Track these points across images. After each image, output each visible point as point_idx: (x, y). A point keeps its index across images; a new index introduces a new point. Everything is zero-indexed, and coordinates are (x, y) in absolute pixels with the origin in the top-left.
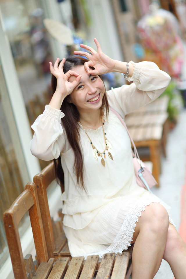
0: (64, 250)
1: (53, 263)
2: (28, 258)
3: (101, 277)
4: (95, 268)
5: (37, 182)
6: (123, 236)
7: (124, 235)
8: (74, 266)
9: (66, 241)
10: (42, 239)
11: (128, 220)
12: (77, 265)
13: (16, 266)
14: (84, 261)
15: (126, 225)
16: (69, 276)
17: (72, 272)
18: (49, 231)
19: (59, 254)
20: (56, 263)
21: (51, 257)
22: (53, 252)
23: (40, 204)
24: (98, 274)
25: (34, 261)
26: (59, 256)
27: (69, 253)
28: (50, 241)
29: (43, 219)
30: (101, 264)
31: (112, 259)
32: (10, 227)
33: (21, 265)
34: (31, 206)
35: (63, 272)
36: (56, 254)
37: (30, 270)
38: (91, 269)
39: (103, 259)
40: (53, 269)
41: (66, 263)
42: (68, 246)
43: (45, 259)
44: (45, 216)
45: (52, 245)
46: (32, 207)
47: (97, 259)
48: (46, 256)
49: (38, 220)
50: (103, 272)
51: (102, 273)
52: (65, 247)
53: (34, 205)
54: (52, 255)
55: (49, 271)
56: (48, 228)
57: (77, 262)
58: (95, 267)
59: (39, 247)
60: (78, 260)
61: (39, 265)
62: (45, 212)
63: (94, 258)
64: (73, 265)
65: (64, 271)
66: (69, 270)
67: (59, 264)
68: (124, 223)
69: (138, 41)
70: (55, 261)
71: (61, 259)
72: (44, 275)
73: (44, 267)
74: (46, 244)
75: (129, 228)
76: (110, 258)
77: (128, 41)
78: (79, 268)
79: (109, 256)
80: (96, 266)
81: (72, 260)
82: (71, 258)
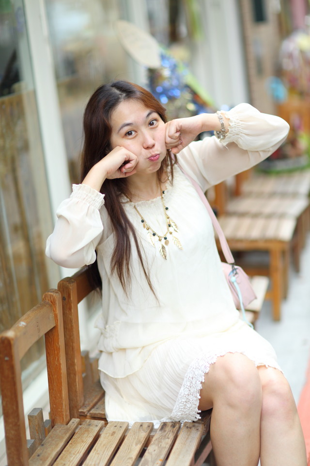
0: (97, 408)
1: (76, 427)
2: (36, 414)
3: (150, 460)
4: (143, 444)
5: (63, 291)
6: (184, 403)
7: (186, 402)
8: (109, 436)
9: (103, 394)
10: (62, 385)
11: (190, 378)
12: (115, 435)
13: (11, 425)
14: (127, 430)
15: (188, 387)
16: (98, 452)
17: (104, 445)
18: (75, 374)
19: (88, 414)
20: (81, 428)
21: (75, 418)
22: (79, 409)
23: (65, 328)
24: (146, 454)
25: (47, 421)
26: (88, 417)
27: (104, 415)
28: (76, 392)
29: (67, 354)
30: (154, 439)
31: (174, 433)
32: (7, 361)
33: (19, 426)
34: (49, 329)
35: (89, 443)
36: (84, 413)
37: (37, 434)
38: (136, 444)
39: (158, 430)
40: (74, 437)
41: (97, 429)
42: (104, 403)
43: (64, 420)
44: (71, 348)
45: (78, 398)
46: (51, 330)
47: (150, 429)
48: (66, 415)
49: (58, 354)
50: (155, 452)
51: (153, 453)
52: (99, 403)
53: (54, 327)
54: (76, 414)
55: (67, 440)
56: (75, 369)
57: (115, 430)
58: (143, 442)
59: (55, 397)
60: (118, 426)
61: (53, 427)
62: (73, 343)
63: (145, 426)
64: (108, 434)
65: (91, 443)
66: (100, 442)
67: (86, 431)
68: (184, 382)
69: (279, 72)
70: (81, 425)
71: (89, 422)
72: (57, 445)
73: (60, 432)
74: (69, 396)
75: (192, 391)
76: (170, 431)
77: (260, 70)
78: (118, 441)
79: (169, 427)
80: (145, 441)
81: (108, 426)
82: (106, 422)
